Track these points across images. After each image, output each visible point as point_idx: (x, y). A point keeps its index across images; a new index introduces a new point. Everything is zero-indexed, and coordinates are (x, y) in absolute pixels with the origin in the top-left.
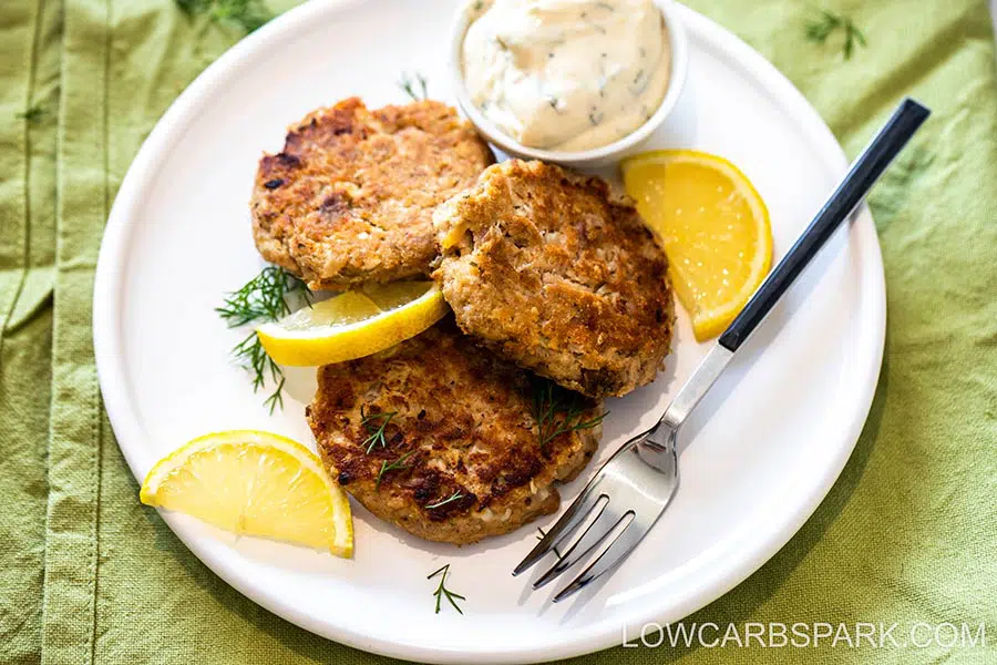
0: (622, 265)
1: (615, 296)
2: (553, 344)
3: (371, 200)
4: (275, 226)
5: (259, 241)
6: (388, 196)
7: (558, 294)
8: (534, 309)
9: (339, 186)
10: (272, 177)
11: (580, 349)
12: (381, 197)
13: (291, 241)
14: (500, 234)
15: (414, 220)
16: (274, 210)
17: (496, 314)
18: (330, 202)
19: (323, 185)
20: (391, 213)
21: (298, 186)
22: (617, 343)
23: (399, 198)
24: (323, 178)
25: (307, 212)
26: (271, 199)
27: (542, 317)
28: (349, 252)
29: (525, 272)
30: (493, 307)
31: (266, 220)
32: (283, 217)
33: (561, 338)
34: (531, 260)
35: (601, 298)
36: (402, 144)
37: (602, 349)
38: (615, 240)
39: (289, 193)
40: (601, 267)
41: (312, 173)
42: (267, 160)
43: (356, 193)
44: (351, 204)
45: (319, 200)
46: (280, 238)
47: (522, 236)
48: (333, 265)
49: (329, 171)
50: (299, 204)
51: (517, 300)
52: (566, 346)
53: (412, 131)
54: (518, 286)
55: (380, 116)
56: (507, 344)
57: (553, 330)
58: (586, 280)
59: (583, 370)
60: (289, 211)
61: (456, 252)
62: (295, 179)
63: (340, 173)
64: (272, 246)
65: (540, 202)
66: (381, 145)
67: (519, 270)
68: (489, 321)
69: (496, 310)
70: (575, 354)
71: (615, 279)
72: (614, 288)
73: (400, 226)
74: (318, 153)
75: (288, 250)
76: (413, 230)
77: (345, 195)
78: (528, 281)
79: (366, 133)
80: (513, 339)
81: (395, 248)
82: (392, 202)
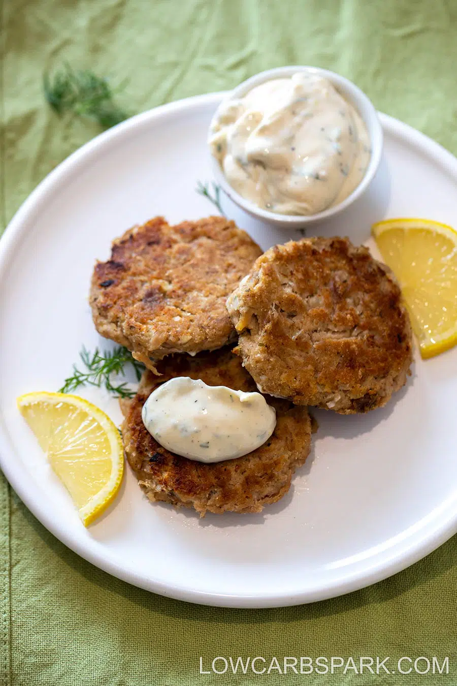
0: (366, 305)
1: (366, 333)
2: (327, 389)
3: (180, 292)
4: (111, 313)
5: (98, 325)
6: (192, 289)
7: (325, 349)
8: (310, 367)
9: (154, 282)
10: (106, 278)
11: (348, 387)
12: (187, 289)
13: (124, 324)
14: (276, 314)
15: (212, 306)
16: (109, 302)
17: (283, 378)
18: (150, 294)
19: (143, 282)
20: (196, 301)
21: (125, 284)
22: (372, 372)
23: (200, 290)
24: (143, 278)
25: (133, 303)
26: (106, 295)
27: (316, 371)
28: (168, 331)
29: (299, 338)
30: (281, 374)
31: (103, 311)
32: (116, 307)
33: (333, 382)
34: (301, 328)
35: (355, 339)
36: (199, 250)
37: (363, 380)
38: (357, 286)
39: (119, 290)
40: (351, 315)
41: (134, 274)
42: (100, 266)
43: (168, 287)
44: (165, 295)
45: (142, 293)
46: (116, 321)
47: (291, 308)
48: (157, 340)
49: (145, 273)
50: (127, 297)
51: (296, 363)
52: (337, 388)
53: (203, 240)
54: (295, 352)
55: (179, 230)
56: (295, 398)
57: (326, 378)
58: (342, 328)
59: (352, 401)
60: (120, 302)
61: (247, 332)
62: (122, 279)
63: (155, 273)
64: (109, 327)
65: (300, 276)
66: (182, 252)
67: (294, 338)
68: (280, 385)
69: (284, 375)
70: (345, 391)
71: (363, 320)
72: (364, 328)
73: (204, 311)
74: (138, 260)
75: (122, 330)
76: (213, 314)
77: (160, 289)
78: (301, 345)
79: (170, 243)
80: (299, 393)
81: (202, 327)
82: (195, 293)
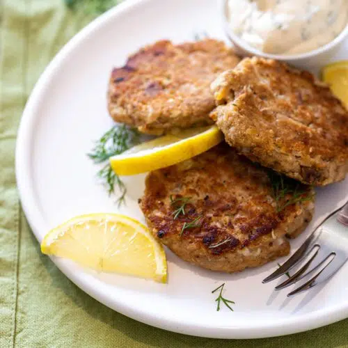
1: (319, 130)
2: (282, 151)
3: (175, 85)
4: (120, 100)
5: (110, 110)
6: (184, 83)
7: (285, 125)
8: (271, 131)
9: (158, 79)
10: (117, 77)
11: (299, 154)
12: (181, 83)
13: (129, 106)
14: (250, 91)
15: (200, 92)
16: (119, 92)
17: (248, 131)
18: (152, 86)
19: (147, 79)
20: (187, 90)
21: (134, 79)
22: (321, 153)
23: (192, 83)
24: (148, 76)
25: (138, 91)
26: (117, 87)
27: (276, 136)
28: (163, 108)
29: (265, 111)
30: (247, 128)
31: (114, 98)
32: (126, 94)
33: (288, 147)
34: (269, 107)
35: (311, 129)
36: (194, 60)
37: (313, 155)
38: (318, 102)
39: (128, 84)
40: (310, 114)
41: (142, 74)
43: (166, 82)
44: (164, 87)
45: (146, 85)
46: (123, 105)
47: (264, 94)
48: (153, 116)
50: (133, 88)
51: (261, 125)
52: (291, 151)
53: (200, 54)
54: (261, 119)
55: (181, 47)
56: (255, 149)
57: (283, 142)
58: (301, 120)
59: (301, 167)
60: (128, 92)
61: (224, 102)
62: (132, 77)
63: (158, 73)
64: (118, 111)
65: (274, 79)
66: (180, 60)
67: (262, 110)
68: (244, 135)
69: (249, 129)
70: (296, 157)
71: (319, 121)
72: (318, 125)
73: (192, 95)
74: (146, 65)
75: (127, 112)
76: (200, 97)
77: (160, 83)
78: (268, 117)
79: (173, 54)
80: (259, 146)
81: (189, 105)
82: (187, 85)
